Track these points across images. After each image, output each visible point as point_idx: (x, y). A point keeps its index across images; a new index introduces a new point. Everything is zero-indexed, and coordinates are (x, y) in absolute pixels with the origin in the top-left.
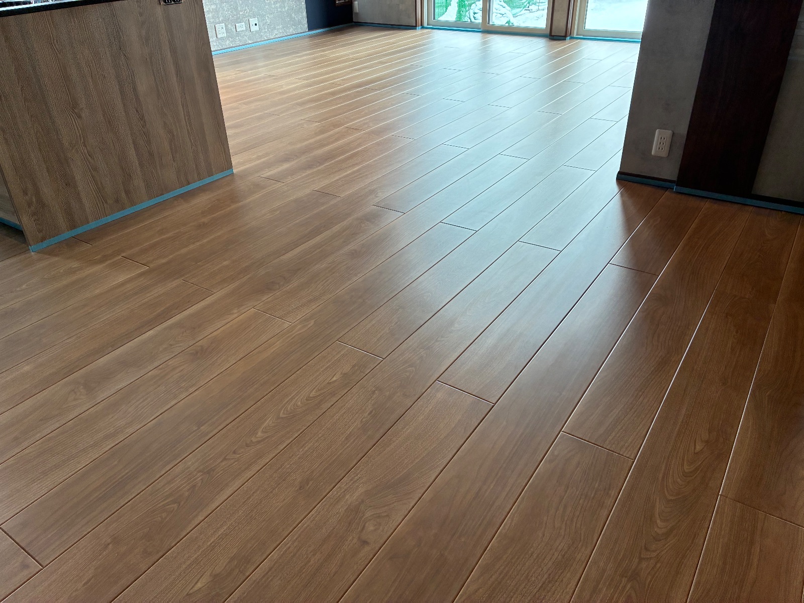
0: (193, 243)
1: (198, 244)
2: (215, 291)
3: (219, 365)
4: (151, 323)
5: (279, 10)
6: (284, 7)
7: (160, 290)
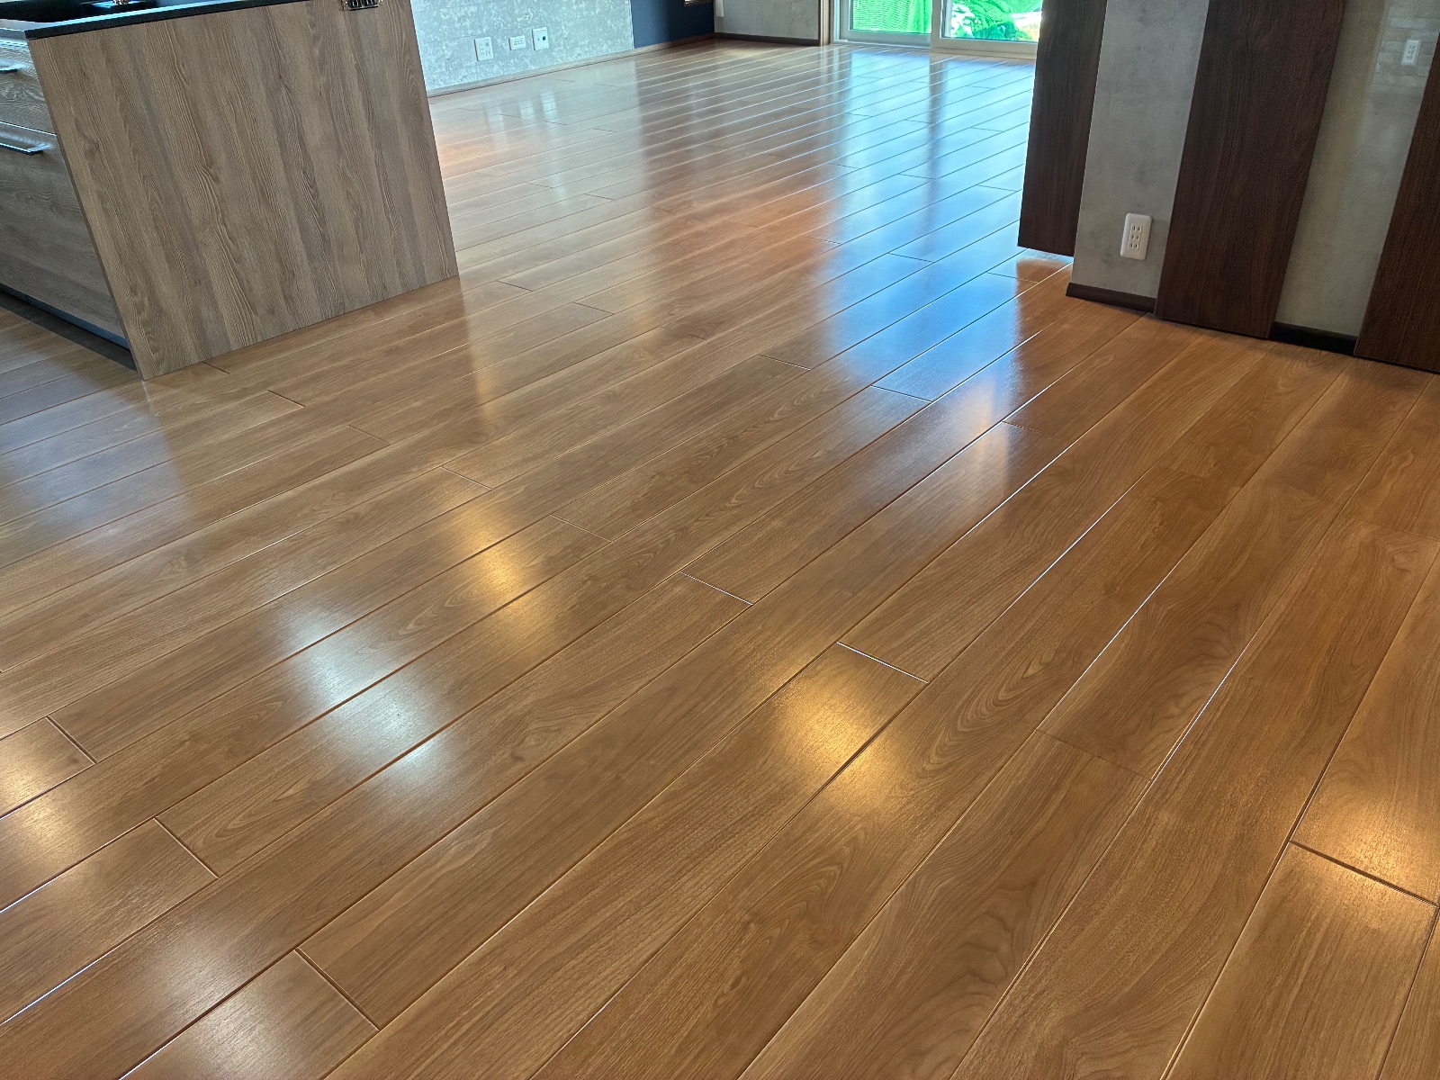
0: (376, 375)
1: (381, 376)
2: (391, 442)
3: (375, 539)
4: (291, 482)
5: (585, 13)
6: (594, 9)
7: (315, 437)
